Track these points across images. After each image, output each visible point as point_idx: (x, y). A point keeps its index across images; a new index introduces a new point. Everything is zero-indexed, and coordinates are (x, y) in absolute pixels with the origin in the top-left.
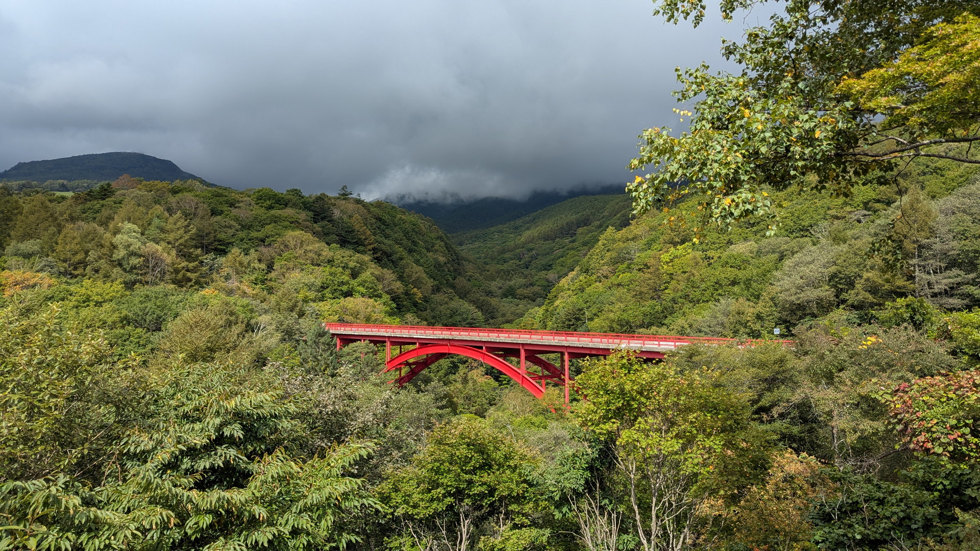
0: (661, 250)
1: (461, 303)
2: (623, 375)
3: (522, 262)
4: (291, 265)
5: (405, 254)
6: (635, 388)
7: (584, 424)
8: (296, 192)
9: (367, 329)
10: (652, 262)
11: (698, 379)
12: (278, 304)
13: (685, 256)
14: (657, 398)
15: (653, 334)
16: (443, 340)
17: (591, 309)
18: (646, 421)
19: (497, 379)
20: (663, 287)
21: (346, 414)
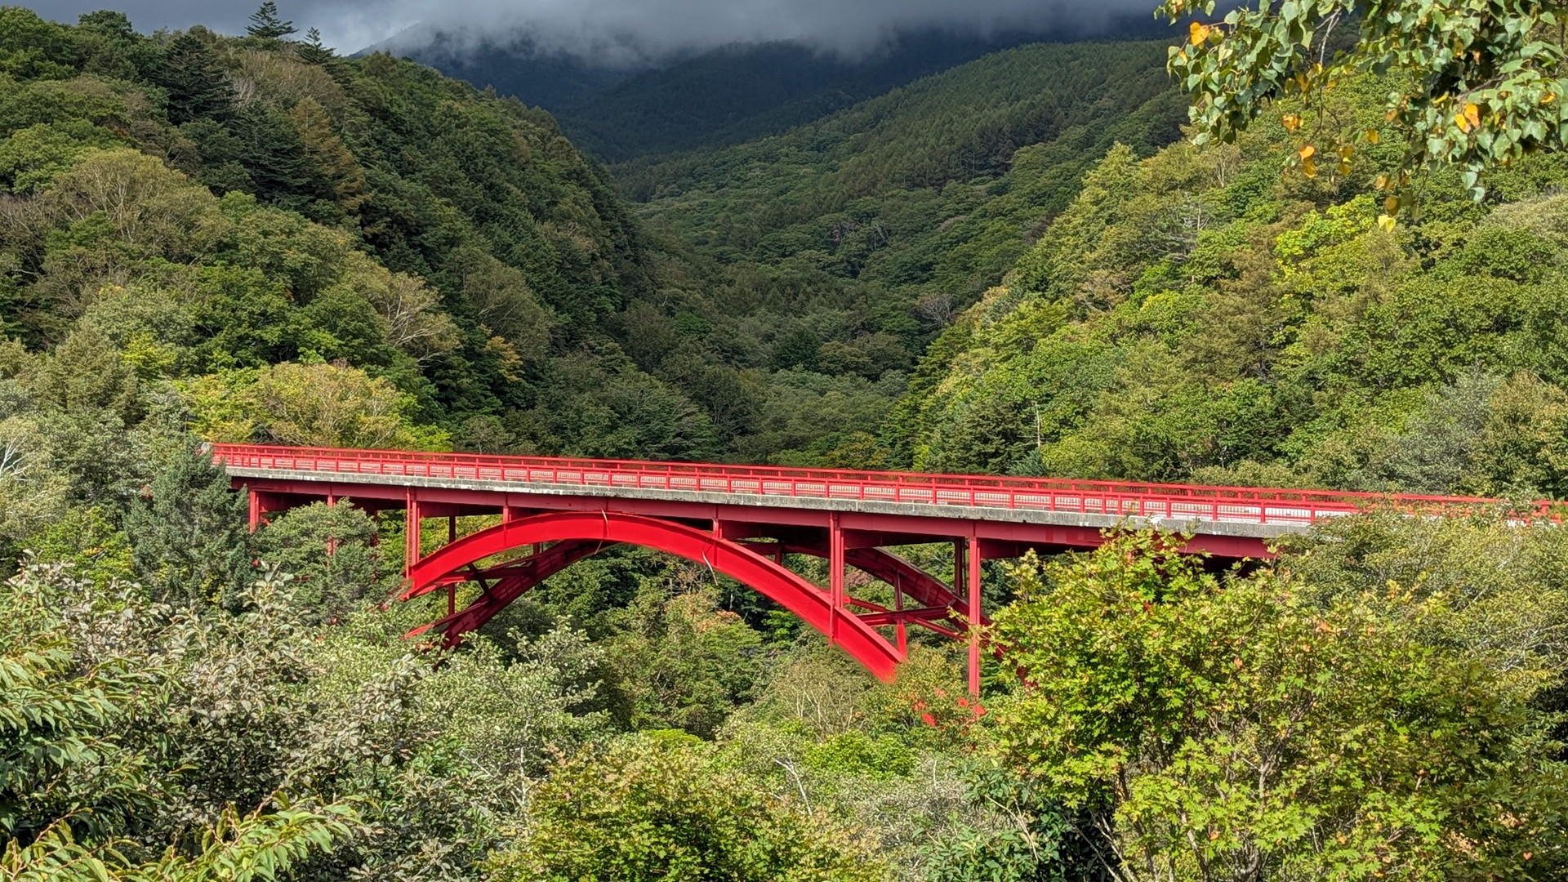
0: (1276, 219)
1: (643, 385)
2: (1138, 608)
3: (839, 255)
4: (99, 257)
5: (463, 225)
6: (1175, 647)
7: (1015, 758)
8: (112, 23)
9: (343, 464)
10: (1247, 256)
11: (1371, 618)
12: (59, 383)
13: (1351, 237)
14: (1244, 678)
15: (1244, 483)
16: (587, 498)
17: (1053, 403)
18: (1209, 751)
19: (756, 622)
20: (1279, 337)
21: (276, 726)
